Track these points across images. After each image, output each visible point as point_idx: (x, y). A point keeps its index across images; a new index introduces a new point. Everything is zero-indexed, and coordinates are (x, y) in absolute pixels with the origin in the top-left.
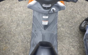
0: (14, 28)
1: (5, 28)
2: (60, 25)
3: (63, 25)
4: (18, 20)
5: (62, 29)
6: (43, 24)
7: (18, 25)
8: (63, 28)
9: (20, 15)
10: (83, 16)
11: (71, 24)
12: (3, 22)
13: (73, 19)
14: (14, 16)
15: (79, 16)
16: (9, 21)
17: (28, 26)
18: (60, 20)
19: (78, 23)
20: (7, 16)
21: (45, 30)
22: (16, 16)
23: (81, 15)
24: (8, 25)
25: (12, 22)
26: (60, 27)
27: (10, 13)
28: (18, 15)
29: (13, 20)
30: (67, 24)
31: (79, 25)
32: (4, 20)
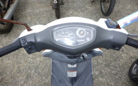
0: (22, 82)
1: (6, 83)
2: (97, 73)
3: (101, 73)
4: (29, 68)
5: (100, 79)
6: (68, 76)
7: (28, 77)
8: (102, 77)
9: (31, 60)
10: (131, 54)
11: (114, 70)
12: (4, 72)
13: (115, 60)
14: (22, 62)
15: (125, 55)
16: (15, 71)
17: (44, 78)
18: (96, 64)
19: (126, 66)
20: (11, 62)
21: (73, 85)
22: (26, 61)
23: (127, 54)
24: (12, 78)
25: (19, 71)
26: (97, 77)
27: (17, 58)
28: (29, 59)
29: (21, 69)
30: (108, 70)
31: (127, 70)
32: (6, 69)
